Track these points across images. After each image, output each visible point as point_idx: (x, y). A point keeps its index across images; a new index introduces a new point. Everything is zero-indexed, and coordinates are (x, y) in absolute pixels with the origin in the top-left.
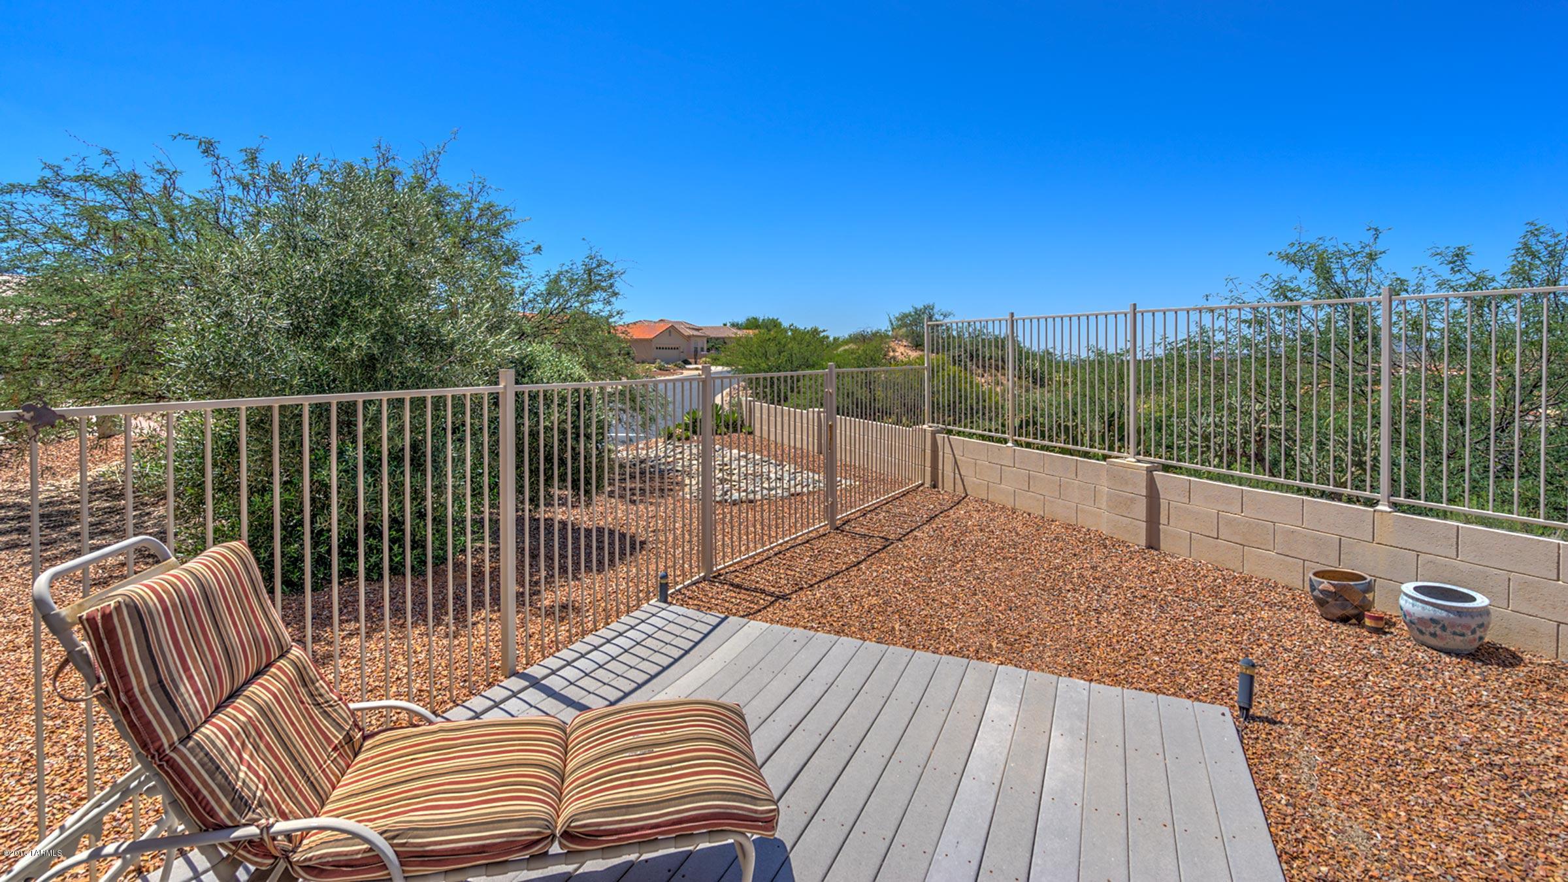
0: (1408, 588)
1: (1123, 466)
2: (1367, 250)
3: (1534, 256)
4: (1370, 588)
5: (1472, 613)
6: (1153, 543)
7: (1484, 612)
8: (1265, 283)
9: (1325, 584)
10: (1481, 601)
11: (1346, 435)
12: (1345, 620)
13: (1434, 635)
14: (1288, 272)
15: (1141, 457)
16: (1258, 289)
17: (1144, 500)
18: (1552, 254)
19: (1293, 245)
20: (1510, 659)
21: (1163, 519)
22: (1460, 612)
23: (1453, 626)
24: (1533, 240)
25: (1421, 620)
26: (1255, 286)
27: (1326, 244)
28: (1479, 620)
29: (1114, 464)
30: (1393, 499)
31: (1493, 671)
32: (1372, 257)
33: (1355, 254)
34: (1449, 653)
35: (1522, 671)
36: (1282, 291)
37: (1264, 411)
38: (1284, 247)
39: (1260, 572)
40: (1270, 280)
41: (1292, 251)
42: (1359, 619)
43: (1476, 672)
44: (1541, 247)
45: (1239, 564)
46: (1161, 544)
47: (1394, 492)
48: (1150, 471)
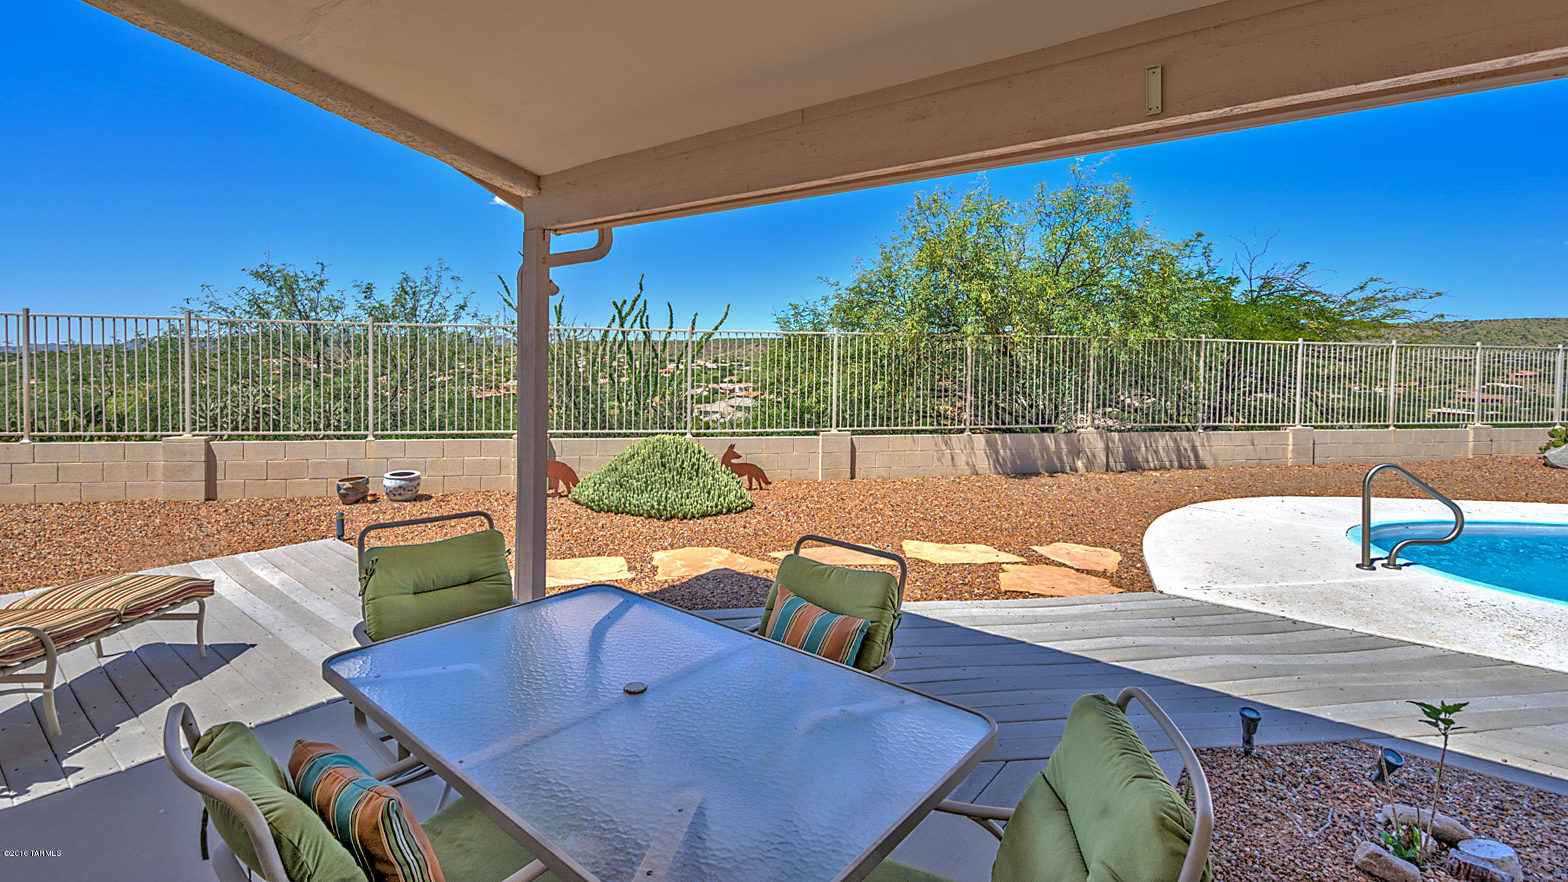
0: (388, 475)
1: (181, 441)
2: (318, 278)
3: (406, 293)
4: (367, 481)
5: (414, 479)
6: (211, 495)
7: (418, 478)
8: (243, 294)
9: (347, 484)
10: (417, 473)
11: (320, 408)
12: (357, 502)
13: (400, 494)
14: (261, 287)
15: (197, 432)
16: (236, 298)
17: (204, 464)
18: (414, 293)
19: (262, 266)
20: (429, 497)
21: (220, 475)
22: (410, 480)
23: (408, 487)
24: (405, 284)
25: (395, 489)
26: (233, 295)
27: (288, 269)
28: (417, 482)
29: (171, 441)
30: (376, 433)
31: (424, 503)
32: (321, 283)
33: (309, 280)
34: (406, 501)
35: (434, 500)
36: (254, 302)
37: (258, 395)
38: (255, 266)
39: (297, 494)
40: (246, 292)
41: (261, 270)
42: (364, 499)
43: (418, 504)
44: (409, 289)
45: (283, 493)
46: (218, 495)
47: (376, 429)
48: (207, 442)
